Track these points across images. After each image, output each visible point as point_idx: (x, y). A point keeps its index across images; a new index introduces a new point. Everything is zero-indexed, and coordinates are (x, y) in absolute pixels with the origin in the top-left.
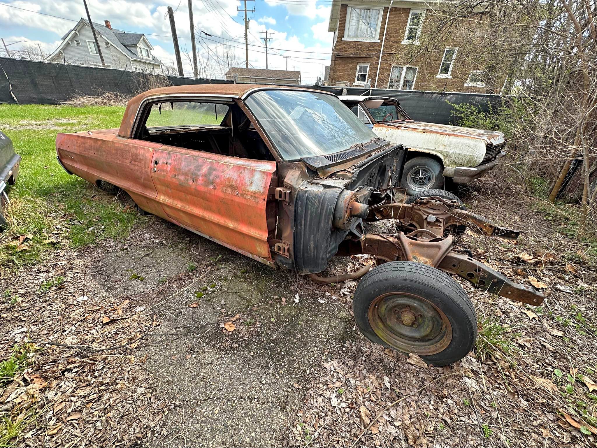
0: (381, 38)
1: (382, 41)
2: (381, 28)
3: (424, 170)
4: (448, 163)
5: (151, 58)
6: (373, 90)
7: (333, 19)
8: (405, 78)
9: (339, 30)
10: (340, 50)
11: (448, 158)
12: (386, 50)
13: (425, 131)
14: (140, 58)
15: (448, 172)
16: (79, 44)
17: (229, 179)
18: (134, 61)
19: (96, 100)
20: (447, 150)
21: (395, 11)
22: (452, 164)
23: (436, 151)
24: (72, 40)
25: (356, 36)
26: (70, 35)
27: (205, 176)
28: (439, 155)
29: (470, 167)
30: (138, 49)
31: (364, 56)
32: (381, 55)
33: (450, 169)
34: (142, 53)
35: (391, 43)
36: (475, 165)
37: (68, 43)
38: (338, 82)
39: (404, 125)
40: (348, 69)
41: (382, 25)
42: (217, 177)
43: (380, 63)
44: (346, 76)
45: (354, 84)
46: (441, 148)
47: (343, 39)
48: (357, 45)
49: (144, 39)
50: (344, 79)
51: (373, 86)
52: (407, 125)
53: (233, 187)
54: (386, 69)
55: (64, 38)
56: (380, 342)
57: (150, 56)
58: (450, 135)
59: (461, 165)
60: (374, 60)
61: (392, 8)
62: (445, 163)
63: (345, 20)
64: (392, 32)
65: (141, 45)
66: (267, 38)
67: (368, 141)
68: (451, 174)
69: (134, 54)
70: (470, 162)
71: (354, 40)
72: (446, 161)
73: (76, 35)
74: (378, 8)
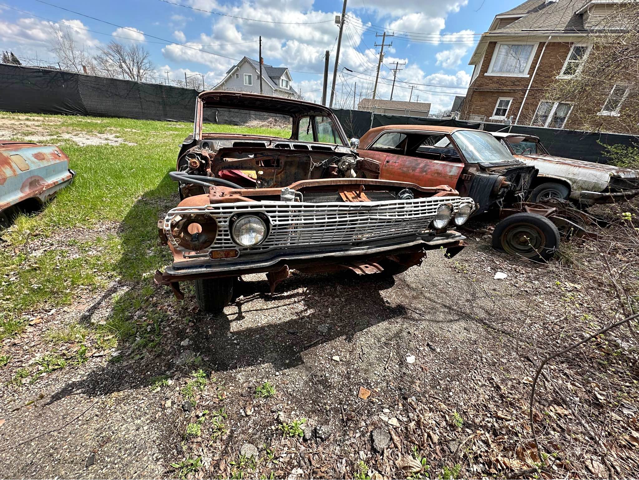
0: (531, 73)
1: (531, 76)
2: (533, 63)
3: (553, 193)
4: (575, 187)
5: (288, 88)
6: (513, 126)
7: (477, 53)
8: (556, 113)
9: (482, 65)
10: (480, 86)
11: (575, 184)
12: (535, 85)
13: (558, 163)
14: (280, 88)
15: (575, 195)
16: (237, 77)
17: (437, 170)
18: (276, 90)
19: (264, 123)
20: (576, 177)
21: (552, 46)
22: (578, 188)
23: (566, 178)
24: (233, 74)
25: (501, 71)
26: (234, 70)
27: (421, 168)
28: (568, 181)
29: (595, 191)
30: (281, 81)
31: (508, 91)
32: (528, 91)
33: (576, 193)
34: (282, 85)
35: (543, 78)
36: (600, 190)
37: (230, 76)
38: (472, 116)
39: (540, 157)
40: (486, 103)
41: (534, 60)
42: (429, 169)
43: (525, 99)
44: (482, 109)
45: (490, 118)
46: (571, 176)
47: (486, 74)
48: (500, 80)
49: (286, 72)
50: (479, 113)
51: (513, 122)
52: (544, 158)
53: (438, 174)
54: (532, 105)
55: (228, 73)
56: (505, 252)
57: (288, 86)
58: (580, 167)
59: (587, 190)
60: (518, 96)
61: (549, 43)
62: (573, 187)
63: (491, 56)
64: (546, 66)
65: (283, 77)
66: (396, 69)
67: (512, 160)
68: (577, 197)
69: (276, 84)
70: (595, 187)
71: (499, 75)
72: (574, 186)
73: (237, 69)
74: (532, 43)
